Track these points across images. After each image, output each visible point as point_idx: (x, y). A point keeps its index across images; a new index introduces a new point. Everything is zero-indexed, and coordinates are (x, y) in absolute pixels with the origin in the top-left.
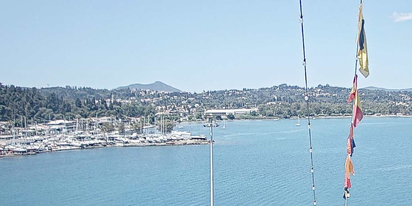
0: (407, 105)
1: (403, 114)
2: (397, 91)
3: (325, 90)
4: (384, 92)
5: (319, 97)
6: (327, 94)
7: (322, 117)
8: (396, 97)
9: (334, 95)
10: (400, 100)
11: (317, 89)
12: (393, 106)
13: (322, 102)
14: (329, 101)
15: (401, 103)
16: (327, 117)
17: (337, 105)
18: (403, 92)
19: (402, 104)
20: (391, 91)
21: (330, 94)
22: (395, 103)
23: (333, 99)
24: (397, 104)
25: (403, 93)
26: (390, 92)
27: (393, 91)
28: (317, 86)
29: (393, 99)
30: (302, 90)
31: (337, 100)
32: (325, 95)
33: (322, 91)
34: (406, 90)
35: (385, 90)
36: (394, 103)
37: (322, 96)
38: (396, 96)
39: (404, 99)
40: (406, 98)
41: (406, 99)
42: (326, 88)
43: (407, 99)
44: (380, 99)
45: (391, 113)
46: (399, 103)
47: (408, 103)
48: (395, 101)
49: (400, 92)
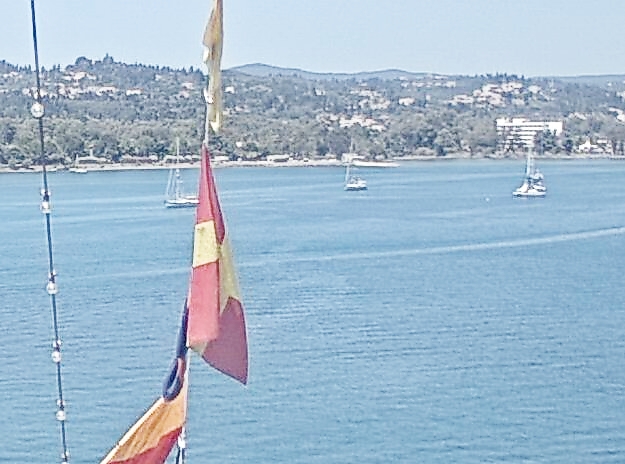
0: (379, 128)
1: (362, 157)
2: (346, 78)
3: (100, 77)
4: (301, 82)
5: (79, 99)
6: (105, 89)
7: (91, 167)
8: (342, 100)
9: (129, 93)
10: (355, 107)
11: (72, 73)
12: (330, 129)
13: (88, 116)
14: (114, 113)
15: (356, 119)
16: (107, 167)
17: (143, 125)
18: (364, 82)
19: (360, 122)
20: (323, 77)
21: (118, 90)
22: (339, 120)
23: (127, 105)
24: (344, 123)
25: (365, 85)
26: (321, 83)
27: (330, 80)
28: (73, 63)
29: (332, 104)
30: (21, 76)
31: (142, 108)
32: (98, 94)
33: (90, 78)
34: (375, 76)
35: (303, 75)
36: (334, 118)
37: (90, 96)
38: (340, 94)
39: (367, 104)
40: (376, 102)
41: (373, 107)
42: (104, 68)
43: (379, 106)
44: (286, 106)
45: (322, 151)
46: (349, 118)
47: (381, 118)
48: (337, 111)
49: (354, 82)
